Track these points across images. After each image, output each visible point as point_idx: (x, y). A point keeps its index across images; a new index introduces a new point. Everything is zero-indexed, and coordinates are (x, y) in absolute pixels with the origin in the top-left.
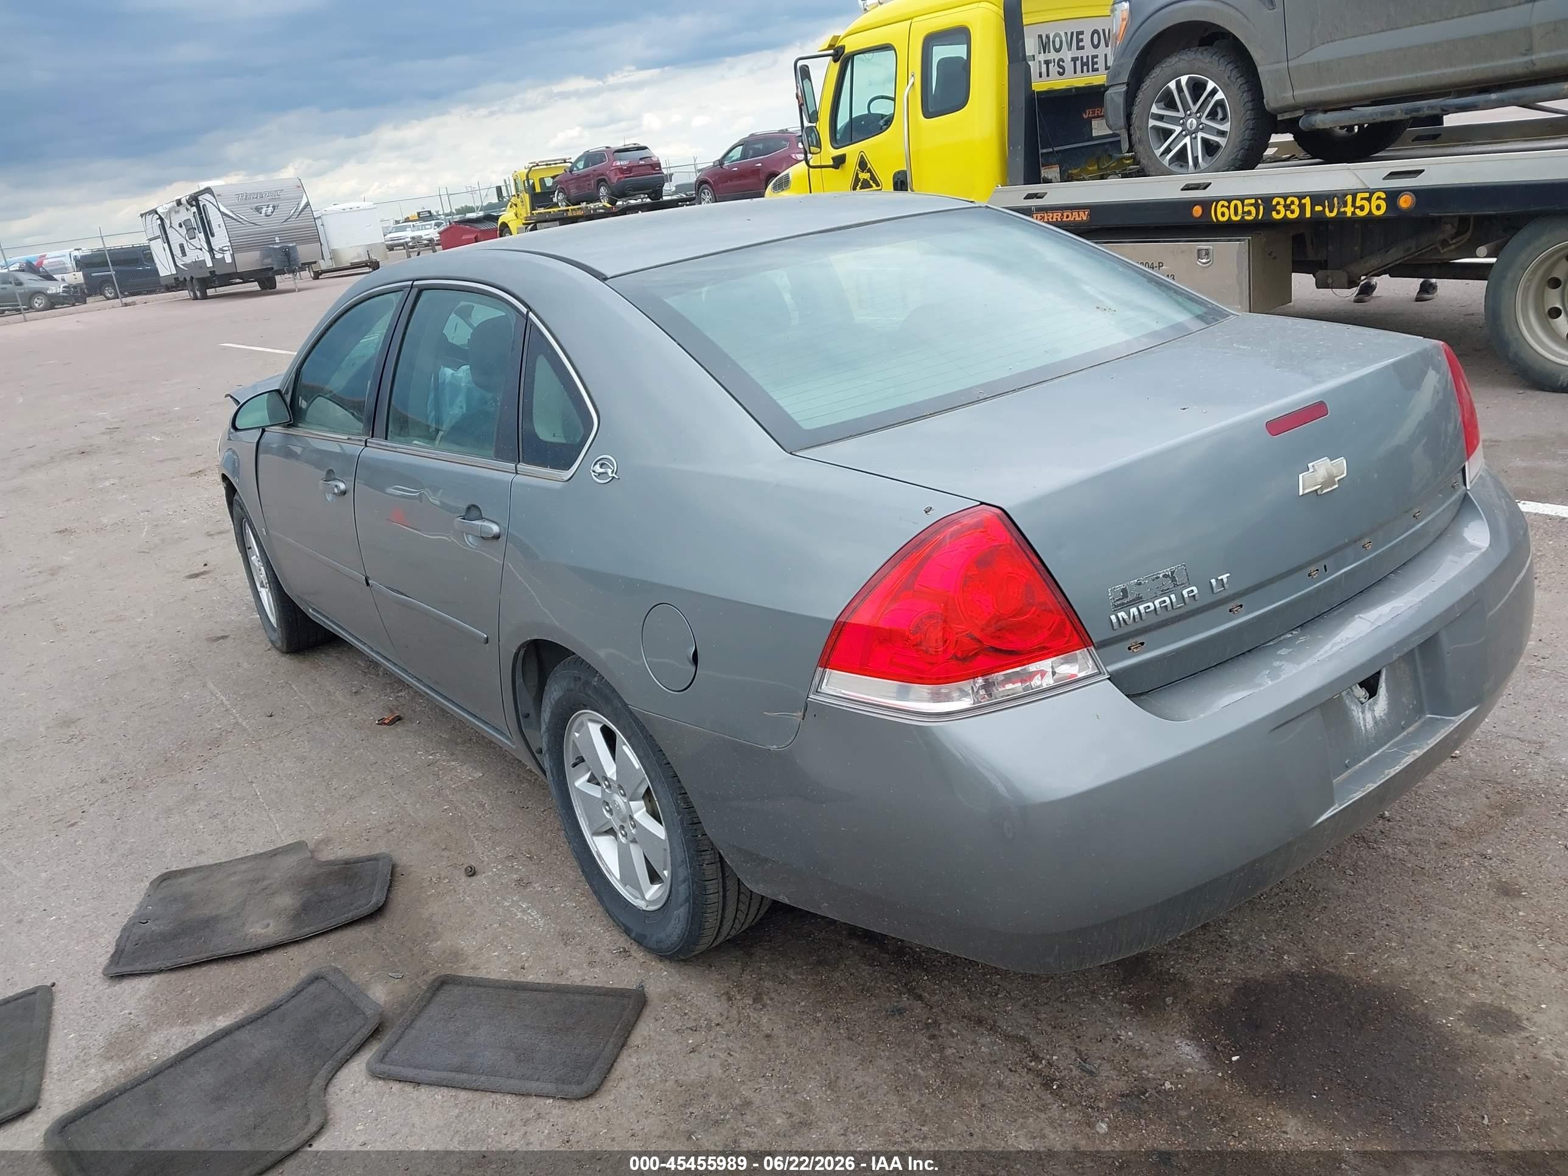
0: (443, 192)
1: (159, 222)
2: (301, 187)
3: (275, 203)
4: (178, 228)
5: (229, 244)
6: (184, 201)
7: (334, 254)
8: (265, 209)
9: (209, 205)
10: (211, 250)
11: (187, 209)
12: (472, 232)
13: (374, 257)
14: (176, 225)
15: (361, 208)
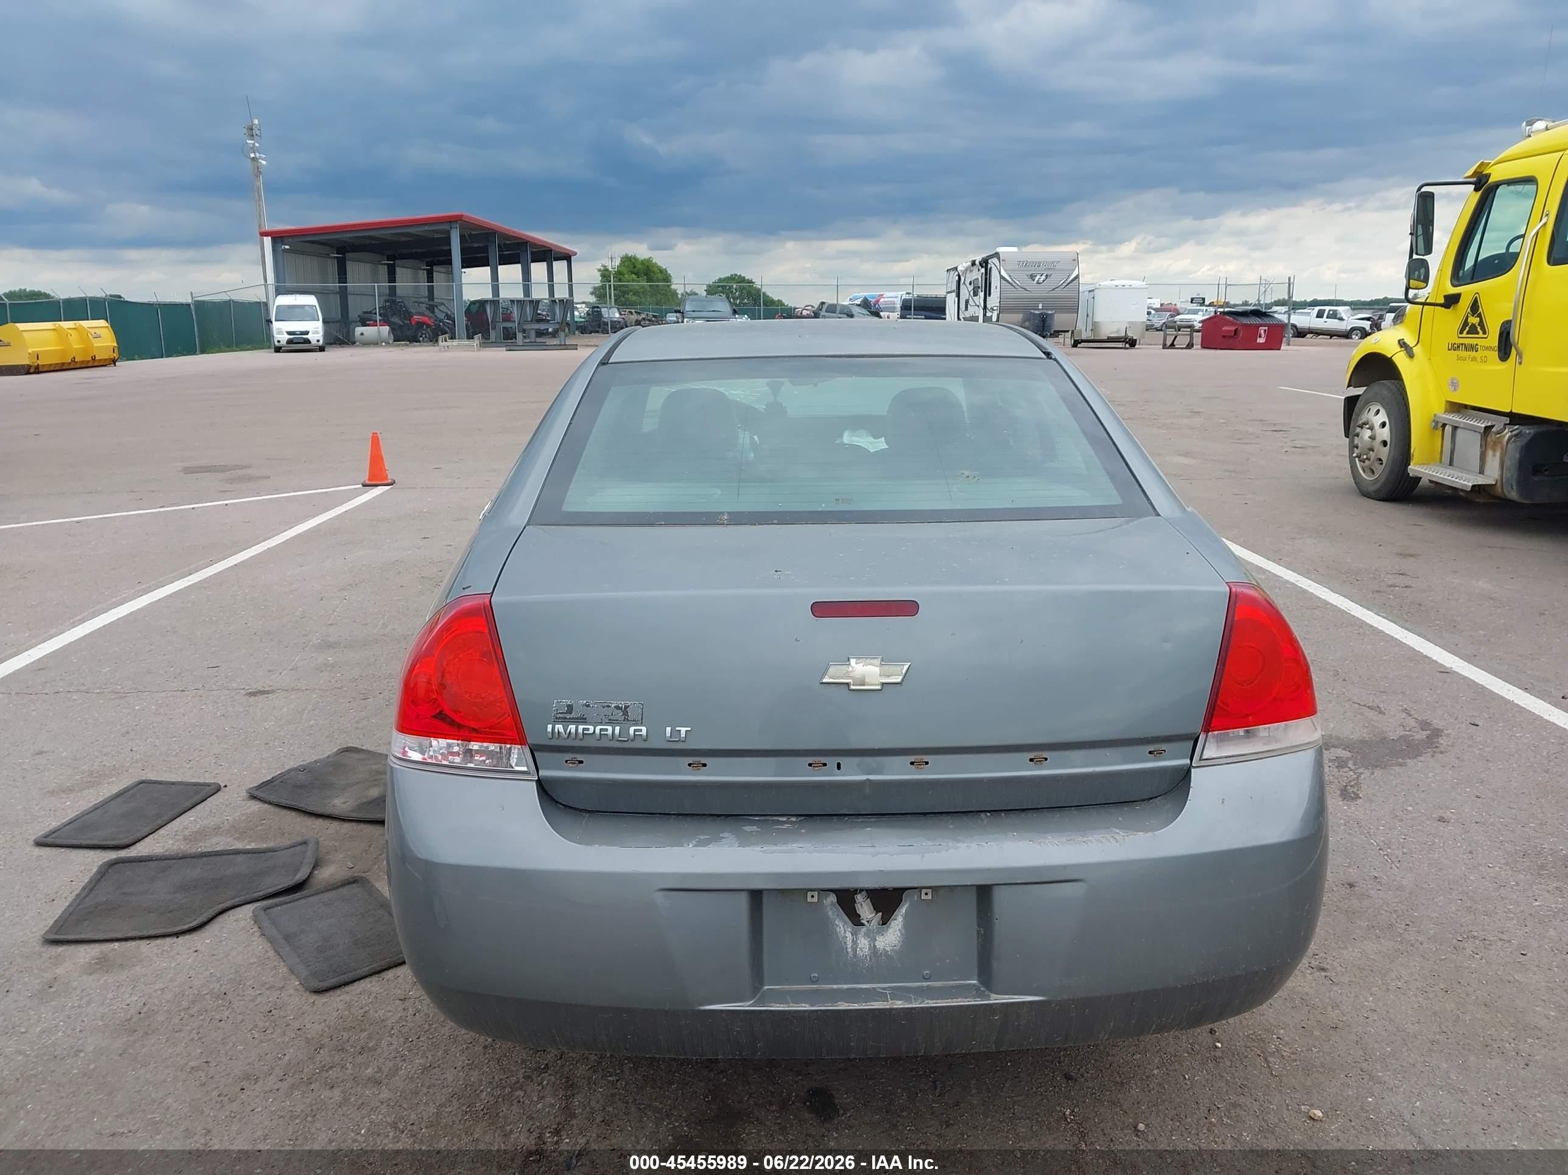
0: (1223, 282)
1: (957, 278)
2: (1076, 261)
3: (1049, 273)
4: (968, 286)
5: (998, 305)
6: (977, 263)
7: (1095, 326)
8: (1038, 277)
9: (994, 268)
10: (985, 308)
11: (979, 270)
12: (1233, 324)
13: (1130, 334)
14: (967, 283)
15: (1133, 286)
